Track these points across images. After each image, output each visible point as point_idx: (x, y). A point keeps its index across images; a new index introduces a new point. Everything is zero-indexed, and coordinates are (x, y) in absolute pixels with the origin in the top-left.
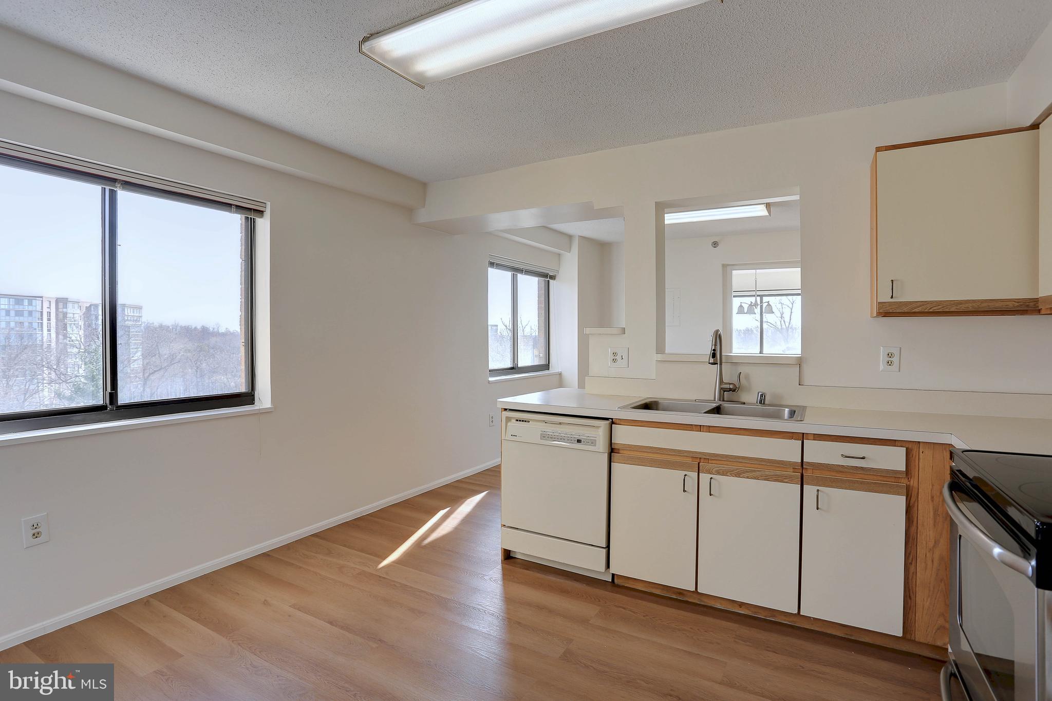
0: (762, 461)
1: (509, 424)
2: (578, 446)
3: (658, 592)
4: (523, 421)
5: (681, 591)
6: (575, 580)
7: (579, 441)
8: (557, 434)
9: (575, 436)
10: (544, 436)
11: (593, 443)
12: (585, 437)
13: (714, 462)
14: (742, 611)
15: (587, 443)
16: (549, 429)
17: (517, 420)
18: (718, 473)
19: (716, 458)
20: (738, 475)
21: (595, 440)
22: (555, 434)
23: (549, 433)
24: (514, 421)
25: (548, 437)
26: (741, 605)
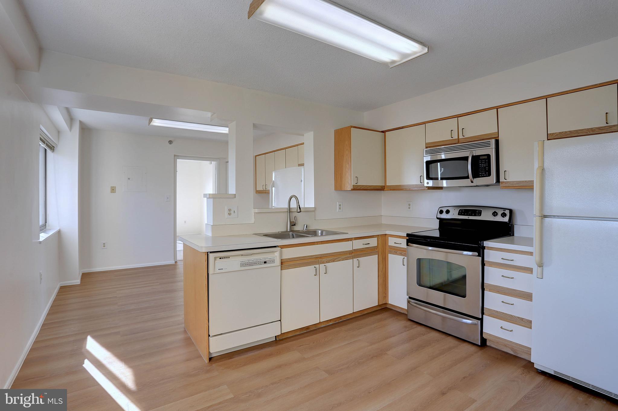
0: (341, 253)
1: (216, 262)
2: (266, 265)
3: (298, 333)
4: (225, 258)
5: (308, 327)
6: (262, 348)
7: (265, 262)
8: (252, 261)
9: (262, 260)
10: (243, 265)
11: (273, 261)
12: (268, 259)
13: (323, 258)
14: (330, 323)
15: (270, 263)
16: (245, 259)
17: (220, 258)
18: (327, 262)
19: (326, 256)
20: (334, 261)
21: (274, 260)
22: (250, 261)
23: (245, 262)
24: (218, 259)
25: (246, 265)
26: (330, 320)
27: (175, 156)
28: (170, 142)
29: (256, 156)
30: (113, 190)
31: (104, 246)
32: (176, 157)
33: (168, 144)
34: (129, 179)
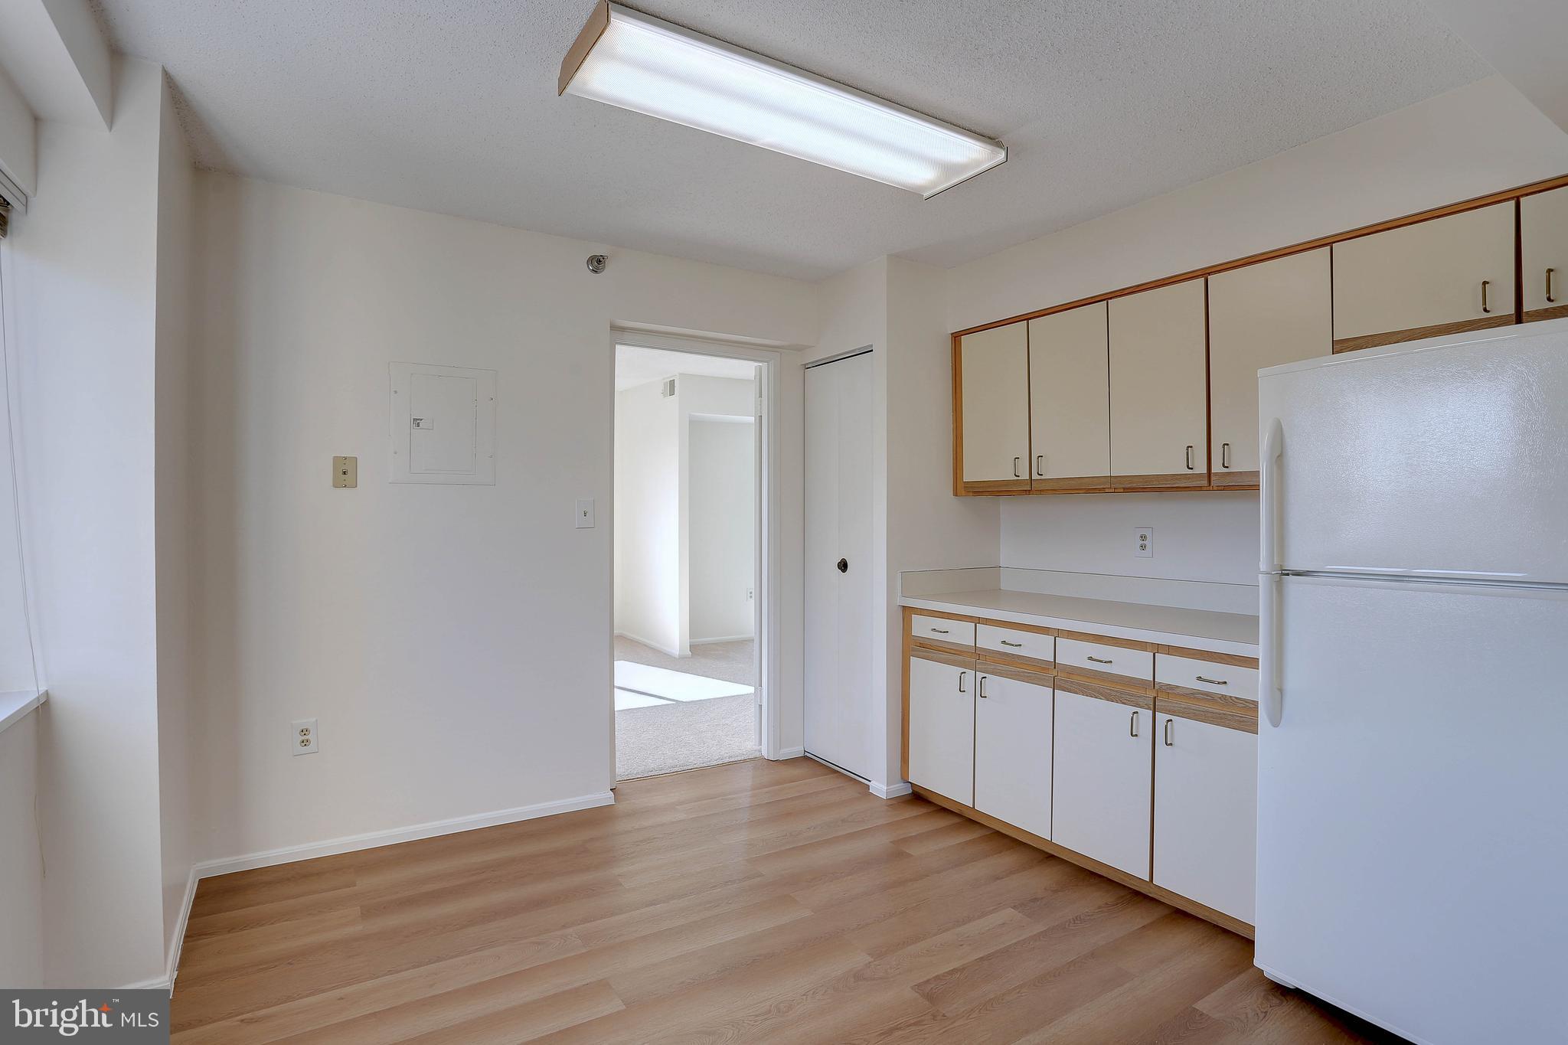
27: (614, 328)
28: (597, 263)
29: (956, 337)
30: (345, 473)
31: (305, 743)
32: (619, 332)
33: (585, 271)
34: (417, 422)
